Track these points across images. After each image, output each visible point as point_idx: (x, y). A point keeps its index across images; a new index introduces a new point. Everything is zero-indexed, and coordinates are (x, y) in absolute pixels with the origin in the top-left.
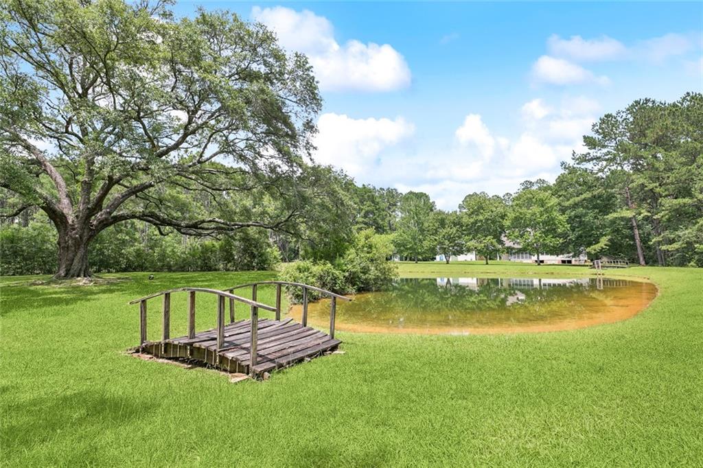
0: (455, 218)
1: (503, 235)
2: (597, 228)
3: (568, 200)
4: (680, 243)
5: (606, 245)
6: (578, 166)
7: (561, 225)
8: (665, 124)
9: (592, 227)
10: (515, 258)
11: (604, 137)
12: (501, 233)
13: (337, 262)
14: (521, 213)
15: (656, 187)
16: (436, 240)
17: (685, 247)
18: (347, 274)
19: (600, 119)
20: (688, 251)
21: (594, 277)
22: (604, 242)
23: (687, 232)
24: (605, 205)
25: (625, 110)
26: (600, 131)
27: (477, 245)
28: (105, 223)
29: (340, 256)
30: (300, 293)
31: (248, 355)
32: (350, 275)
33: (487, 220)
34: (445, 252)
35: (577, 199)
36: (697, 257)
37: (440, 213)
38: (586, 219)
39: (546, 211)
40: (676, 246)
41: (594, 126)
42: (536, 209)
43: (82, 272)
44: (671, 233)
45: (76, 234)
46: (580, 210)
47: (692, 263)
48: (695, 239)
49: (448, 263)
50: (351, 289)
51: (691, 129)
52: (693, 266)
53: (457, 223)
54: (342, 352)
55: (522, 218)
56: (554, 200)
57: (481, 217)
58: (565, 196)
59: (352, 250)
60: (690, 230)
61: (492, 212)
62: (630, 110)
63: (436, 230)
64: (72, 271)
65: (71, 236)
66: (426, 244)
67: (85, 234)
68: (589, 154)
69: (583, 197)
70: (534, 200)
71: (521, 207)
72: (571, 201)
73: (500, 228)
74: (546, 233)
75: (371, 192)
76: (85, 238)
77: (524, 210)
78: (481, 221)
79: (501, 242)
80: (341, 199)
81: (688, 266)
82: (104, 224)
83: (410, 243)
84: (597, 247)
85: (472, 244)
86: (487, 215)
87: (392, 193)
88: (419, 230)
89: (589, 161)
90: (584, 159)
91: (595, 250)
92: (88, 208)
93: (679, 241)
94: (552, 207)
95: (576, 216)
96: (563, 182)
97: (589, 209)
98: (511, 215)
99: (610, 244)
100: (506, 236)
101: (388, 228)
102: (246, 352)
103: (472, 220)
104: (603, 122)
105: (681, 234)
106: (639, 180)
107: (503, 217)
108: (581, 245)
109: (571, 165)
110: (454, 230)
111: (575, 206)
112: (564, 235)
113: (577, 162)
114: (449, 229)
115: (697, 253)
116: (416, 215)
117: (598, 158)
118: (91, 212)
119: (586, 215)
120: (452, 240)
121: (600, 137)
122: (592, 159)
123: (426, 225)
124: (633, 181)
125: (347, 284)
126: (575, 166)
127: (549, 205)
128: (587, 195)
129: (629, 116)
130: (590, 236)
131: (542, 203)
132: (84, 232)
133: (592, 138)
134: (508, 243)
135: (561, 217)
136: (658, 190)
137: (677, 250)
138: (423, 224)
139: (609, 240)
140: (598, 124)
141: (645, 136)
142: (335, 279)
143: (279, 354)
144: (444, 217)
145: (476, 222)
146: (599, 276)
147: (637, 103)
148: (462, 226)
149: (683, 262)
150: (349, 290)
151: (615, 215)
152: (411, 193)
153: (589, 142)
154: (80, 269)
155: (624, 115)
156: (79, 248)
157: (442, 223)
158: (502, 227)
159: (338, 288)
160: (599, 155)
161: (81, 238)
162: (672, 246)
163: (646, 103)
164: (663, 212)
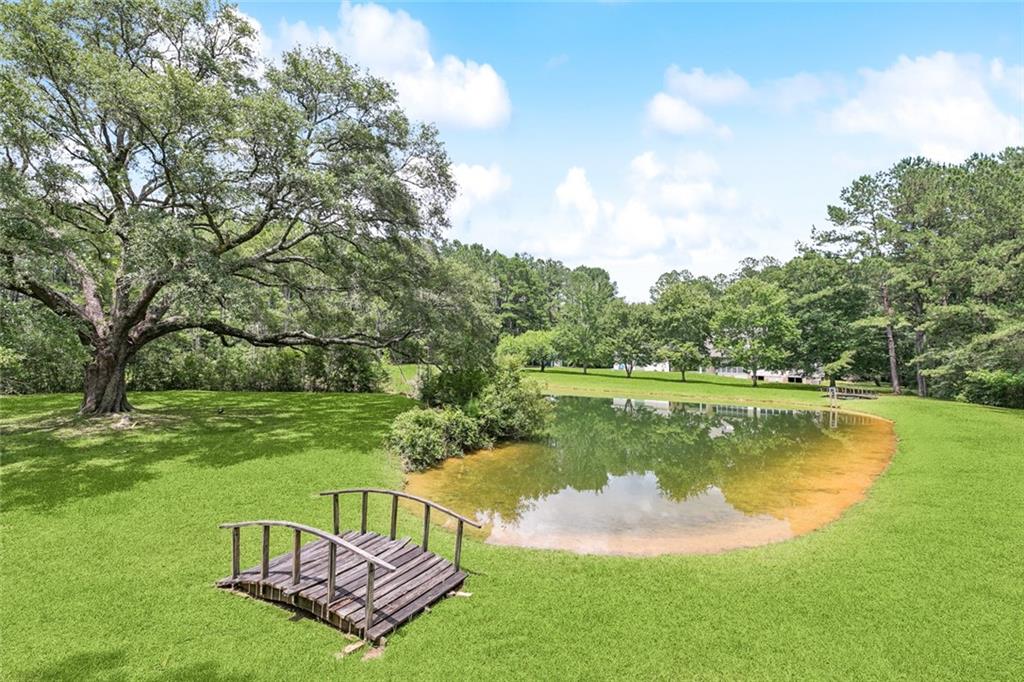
0: (641, 313)
1: (708, 340)
2: (839, 338)
3: (801, 296)
4: (948, 366)
5: (848, 363)
6: (819, 248)
7: (789, 331)
8: (941, 197)
9: (831, 337)
10: (723, 371)
11: (857, 209)
12: (704, 338)
13: (470, 405)
14: (734, 313)
15: (923, 287)
16: (613, 343)
17: (953, 373)
18: (482, 421)
19: (853, 183)
20: (957, 379)
21: (828, 409)
22: (846, 357)
23: (958, 352)
24: (852, 305)
25: (888, 172)
26: (852, 199)
27: (671, 353)
28: (148, 334)
29: (475, 395)
30: (418, 457)
31: (362, 611)
32: (486, 422)
33: (686, 319)
34: (626, 359)
35: (814, 296)
36: (967, 388)
37: (622, 304)
38: (825, 325)
39: (770, 311)
40: (941, 370)
41: (844, 192)
42: (755, 308)
43: (118, 405)
44: (936, 352)
45: (109, 351)
46: (816, 312)
47: (961, 396)
48: (967, 363)
49: (629, 377)
50: (488, 442)
51: (975, 208)
52: (961, 400)
53: (645, 321)
54: (468, 595)
55: (735, 320)
56: (782, 296)
57: (678, 315)
58: (797, 290)
59: (492, 387)
60: (961, 350)
61: (694, 307)
62: (896, 171)
63: (615, 329)
64: (104, 404)
65: (102, 355)
66: (600, 348)
67: (122, 351)
68: (834, 231)
69: (821, 293)
70: (754, 294)
71: (735, 305)
72: (806, 298)
73: (704, 330)
74: (768, 342)
75: (524, 266)
76: (121, 357)
77: (739, 308)
78: (678, 320)
79: (704, 350)
80: (478, 318)
81: (954, 400)
82: (147, 336)
83: (578, 346)
84: (836, 365)
85: (664, 351)
86: (687, 312)
87: (554, 267)
88: (591, 328)
89: (834, 241)
90: (828, 238)
91: (833, 370)
92: (126, 317)
93: (946, 364)
94: (778, 306)
95: (811, 320)
96: (796, 269)
97: (829, 311)
98: (721, 315)
99: (853, 362)
100: (711, 342)
101: (547, 319)
102: (359, 606)
103: (665, 318)
104: (856, 186)
105: (949, 355)
106: (900, 274)
107: (710, 315)
108: (815, 361)
109: (808, 246)
110: (641, 329)
111: (811, 305)
112: (793, 347)
113: (818, 242)
114: (632, 329)
115: (968, 382)
116: (588, 305)
117: (847, 238)
118: (131, 322)
119: (825, 318)
120: (635, 345)
121: (852, 208)
122: (838, 239)
123: (601, 320)
124: (891, 277)
125: (482, 434)
126: (815, 247)
127: (774, 304)
128: (828, 291)
129: (894, 181)
130: (829, 349)
131: (764, 300)
132: (120, 349)
133: (840, 209)
134: (714, 353)
135: (789, 321)
136: (923, 291)
137: (943, 377)
138: (596, 319)
139: (853, 357)
140: (850, 190)
141: (913, 213)
142: (466, 430)
143: (396, 606)
144: (627, 311)
145: (671, 321)
146: (833, 410)
147: (906, 162)
148: (651, 325)
149: (948, 394)
150: (485, 443)
151: (862, 323)
152: (583, 268)
153: (837, 215)
154: (115, 401)
155: (888, 178)
156: (113, 372)
157: (624, 320)
158: (707, 330)
159: (470, 443)
160: (848, 234)
161: (116, 357)
162: (936, 371)
163: (918, 165)
164: (928, 323)
